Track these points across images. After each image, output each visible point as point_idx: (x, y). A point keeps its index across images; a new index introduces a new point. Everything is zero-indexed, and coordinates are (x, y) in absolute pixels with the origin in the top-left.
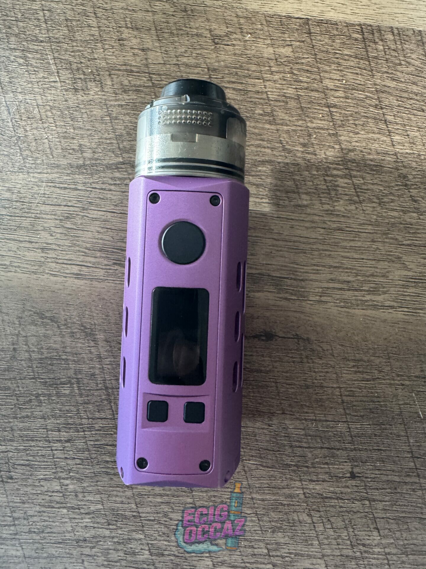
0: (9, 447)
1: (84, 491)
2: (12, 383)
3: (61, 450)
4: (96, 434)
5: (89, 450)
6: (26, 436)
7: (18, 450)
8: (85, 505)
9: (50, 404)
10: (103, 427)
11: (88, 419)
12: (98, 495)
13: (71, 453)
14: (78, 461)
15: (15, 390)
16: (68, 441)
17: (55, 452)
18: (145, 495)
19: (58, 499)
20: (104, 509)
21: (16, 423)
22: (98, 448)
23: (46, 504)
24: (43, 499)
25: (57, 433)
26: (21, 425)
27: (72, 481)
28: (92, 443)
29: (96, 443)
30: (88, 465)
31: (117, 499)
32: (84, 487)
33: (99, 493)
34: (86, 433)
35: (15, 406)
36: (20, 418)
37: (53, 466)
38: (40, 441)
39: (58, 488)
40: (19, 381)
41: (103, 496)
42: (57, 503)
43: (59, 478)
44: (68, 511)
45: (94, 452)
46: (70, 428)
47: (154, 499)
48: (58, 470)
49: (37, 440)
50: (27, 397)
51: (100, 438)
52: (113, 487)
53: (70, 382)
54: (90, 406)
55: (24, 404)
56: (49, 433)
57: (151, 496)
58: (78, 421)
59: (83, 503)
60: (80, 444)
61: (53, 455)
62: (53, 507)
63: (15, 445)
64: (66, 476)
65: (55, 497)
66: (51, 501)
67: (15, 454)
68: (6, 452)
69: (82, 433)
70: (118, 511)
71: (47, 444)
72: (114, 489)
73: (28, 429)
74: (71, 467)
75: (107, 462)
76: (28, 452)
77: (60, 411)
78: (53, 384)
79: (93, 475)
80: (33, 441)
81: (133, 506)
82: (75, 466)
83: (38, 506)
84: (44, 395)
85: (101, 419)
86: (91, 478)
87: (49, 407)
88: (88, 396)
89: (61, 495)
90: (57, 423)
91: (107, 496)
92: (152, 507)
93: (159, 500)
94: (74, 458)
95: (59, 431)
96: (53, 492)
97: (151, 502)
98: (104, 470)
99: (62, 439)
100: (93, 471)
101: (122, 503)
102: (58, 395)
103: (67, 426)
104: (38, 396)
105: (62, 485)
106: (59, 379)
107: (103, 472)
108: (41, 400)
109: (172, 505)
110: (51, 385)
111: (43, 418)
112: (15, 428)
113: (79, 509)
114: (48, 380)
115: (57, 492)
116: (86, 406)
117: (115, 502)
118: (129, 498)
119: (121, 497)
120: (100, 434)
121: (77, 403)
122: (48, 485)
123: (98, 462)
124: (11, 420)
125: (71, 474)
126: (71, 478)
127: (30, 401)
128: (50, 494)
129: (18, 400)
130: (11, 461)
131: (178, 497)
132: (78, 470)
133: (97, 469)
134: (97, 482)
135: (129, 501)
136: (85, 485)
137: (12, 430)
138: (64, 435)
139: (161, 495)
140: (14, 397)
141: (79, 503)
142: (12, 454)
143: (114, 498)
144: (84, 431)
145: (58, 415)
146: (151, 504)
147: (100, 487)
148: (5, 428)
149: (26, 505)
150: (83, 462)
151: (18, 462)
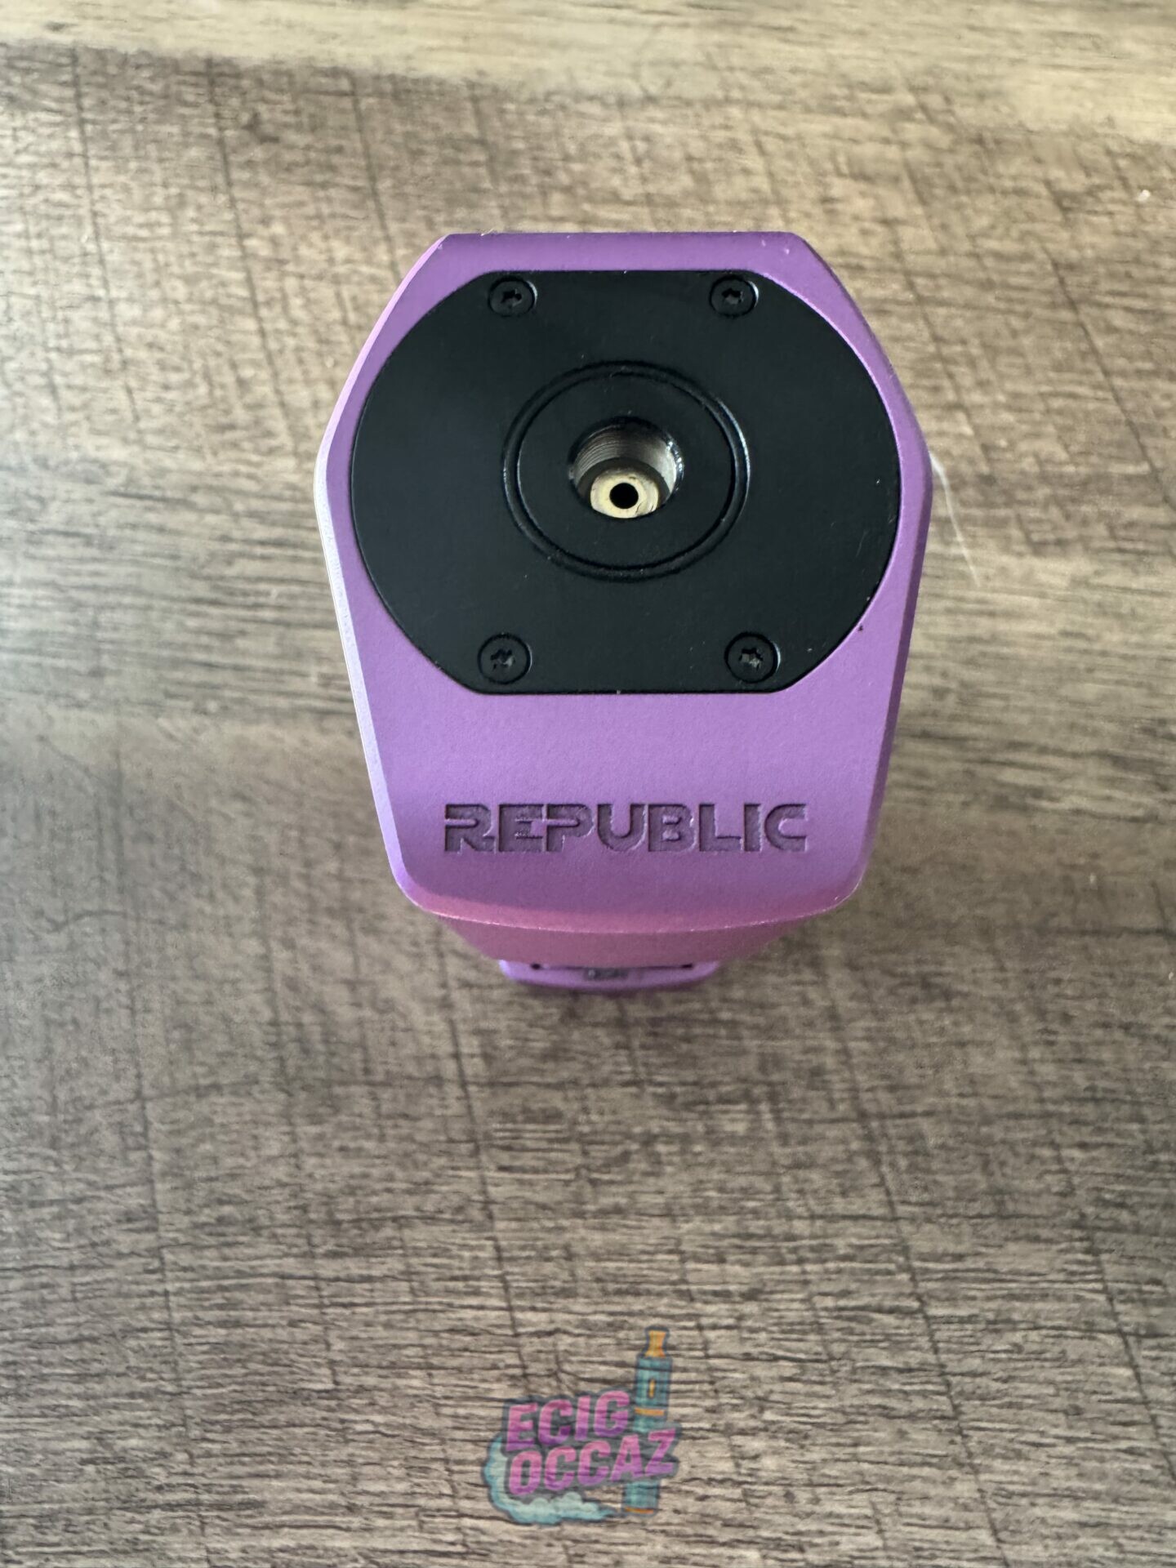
0: (561, 1317)
1: (815, 1479)
2: (566, 1099)
3: (728, 1327)
4: (839, 1271)
5: (819, 1328)
6: (615, 1279)
7: (591, 1330)
8: (821, 1533)
9: (688, 1167)
10: (861, 1248)
11: (813, 1217)
12: (865, 1496)
13: (763, 1336)
14: (788, 1369)
15: (575, 1123)
16: (751, 1296)
17: (711, 1335)
18: (1023, 1495)
19: (727, 1509)
20: (885, 1548)
21: (582, 1232)
22: (850, 1319)
23: (689, 1530)
24: (677, 1511)
25: (714, 1268)
26: (597, 1239)
27: (774, 1443)
28: (829, 1302)
29: (842, 1303)
30: (822, 1383)
31: (928, 1510)
32: (813, 1466)
33: (865, 1485)
34: (809, 1267)
35: (578, 1175)
36: (595, 1215)
37: (706, 1387)
38: (660, 1295)
39: (727, 1467)
40: (589, 1091)
41: (876, 1497)
42: (727, 1524)
43: (729, 1431)
44: (764, 1557)
45: (837, 1335)
46: (754, 1251)
47: (1054, 1512)
48: (725, 1399)
49: (649, 1293)
50: (615, 1144)
51: (853, 1286)
52: (912, 1465)
53: (747, 1097)
54: (816, 1178)
55: (607, 1166)
56: (691, 1265)
57: (1040, 1501)
58: (779, 1227)
59: (814, 1526)
60: (792, 1307)
61: (706, 1345)
62: (712, 1542)
63: (577, 1308)
64: (752, 1423)
65: (719, 1503)
66: (705, 1519)
67: (581, 1340)
68: (550, 1334)
69: (795, 1269)
70: (933, 1557)
71: (682, 1307)
72: (915, 1471)
73: (621, 1253)
74: (767, 1387)
75: (884, 1371)
76: (621, 1334)
77: (721, 1190)
78: (695, 1103)
79: (840, 1419)
80: (637, 1294)
81: (984, 1537)
82: (778, 1387)
83: (661, 1538)
84: (670, 1138)
85: (855, 1218)
86: (835, 1429)
87: (685, 1177)
88: (804, 1141)
89: (737, 1493)
90: (714, 1234)
91: (892, 1498)
92: (1049, 1542)
93: (1068, 1513)
94: (776, 1358)
95: (721, 1260)
96: (710, 1482)
97: (1043, 1521)
98: (876, 1400)
99: (732, 1288)
100: (835, 1404)
101: (945, 1524)
102: (714, 1138)
103: (746, 1244)
104: (649, 1140)
105: (739, 1456)
106: (714, 1085)
107: (872, 1407)
108: (659, 1154)
109: (1115, 1533)
110: (689, 1106)
111: (668, 1213)
112: (578, 1248)
113: (801, 1550)
114: (678, 1089)
115: (722, 1482)
116: (801, 1174)
117: (923, 1522)
118: (966, 1508)
119: (940, 1503)
120: (852, 1272)
121: (774, 1164)
122: (693, 1455)
123: (854, 1371)
124: (565, 1223)
125: (768, 1416)
126: (767, 1429)
127: (625, 1157)
128: (700, 1491)
129: (585, 1153)
130: (567, 1367)
131: (1133, 1501)
132: (788, 1399)
133: (851, 1396)
134: (856, 1445)
135: (969, 1516)
136: (816, 1455)
137: (570, 1256)
138: (738, 1274)
139: (1074, 1497)
140: (575, 1146)
141: (801, 1527)
142: (568, 1340)
143: (917, 1508)
144: (800, 1261)
145: (715, 1204)
146: (1045, 1531)
147: (866, 1466)
148: (546, 1248)
149: (622, 1534)
150: (804, 1371)
151: (589, 1371)
